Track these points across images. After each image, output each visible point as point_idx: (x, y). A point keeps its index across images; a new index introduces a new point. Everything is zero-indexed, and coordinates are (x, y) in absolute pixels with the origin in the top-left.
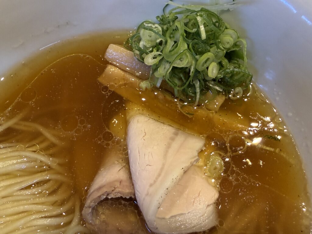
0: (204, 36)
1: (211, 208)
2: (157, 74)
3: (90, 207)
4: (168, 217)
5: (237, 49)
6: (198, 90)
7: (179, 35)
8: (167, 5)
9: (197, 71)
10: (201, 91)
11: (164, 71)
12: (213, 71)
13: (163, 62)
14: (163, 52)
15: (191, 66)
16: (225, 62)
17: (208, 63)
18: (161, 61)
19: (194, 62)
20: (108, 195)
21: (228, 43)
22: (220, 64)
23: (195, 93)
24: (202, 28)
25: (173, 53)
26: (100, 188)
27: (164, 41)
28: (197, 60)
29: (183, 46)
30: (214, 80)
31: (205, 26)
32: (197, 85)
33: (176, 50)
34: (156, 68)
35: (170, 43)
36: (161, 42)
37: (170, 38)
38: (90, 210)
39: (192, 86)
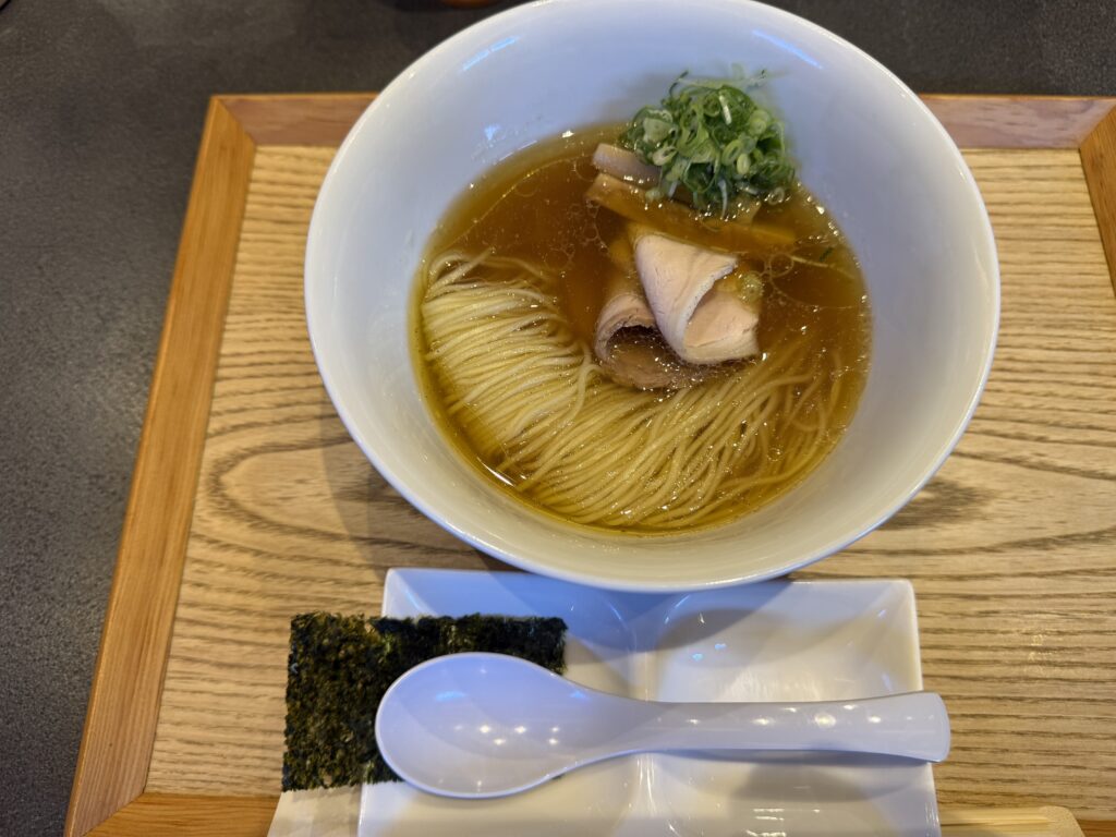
0: (729, 119)
1: (749, 335)
2: (669, 177)
3: (604, 340)
4: (696, 345)
5: (772, 136)
6: (725, 195)
7: (698, 120)
8: (675, 84)
9: (723, 166)
10: (729, 196)
11: (681, 169)
12: (743, 166)
13: (678, 159)
14: (678, 145)
15: (714, 161)
16: (758, 153)
17: (736, 154)
18: (674, 158)
19: (718, 155)
20: (625, 322)
21: (759, 127)
22: (752, 157)
23: (721, 198)
24: (726, 110)
25: (691, 145)
26: (614, 317)
27: (677, 131)
28: (722, 152)
29: (703, 135)
30: (744, 180)
31: (730, 107)
32: (723, 186)
33: (694, 141)
34: (668, 167)
35: (686, 133)
36: (673, 133)
37: (685, 126)
38: (605, 344)
39: (717, 190)
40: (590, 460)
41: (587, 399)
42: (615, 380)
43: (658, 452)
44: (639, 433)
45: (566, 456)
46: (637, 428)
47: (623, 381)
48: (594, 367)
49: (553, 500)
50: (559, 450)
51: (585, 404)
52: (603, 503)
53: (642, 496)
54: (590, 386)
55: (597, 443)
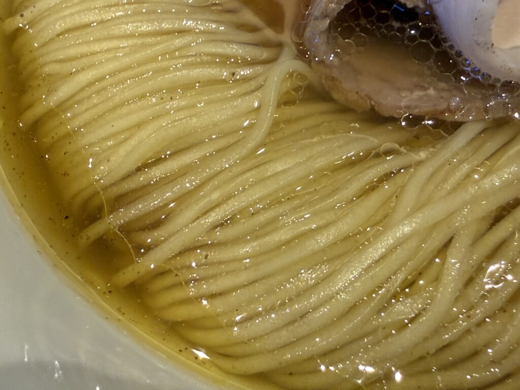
38: (326, 24)
40: (267, 239)
41: (276, 124)
42: (335, 96)
43: (414, 243)
44: (374, 200)
45: (221, 225)
46: (373, 188)
47: (353, 97)
48: (299, 66)
49: (181, 313)
50: (206, 212)
51: (270, 133)
52: (285, 336)
53: (374, 331)
54: (285, 102)
55: (286, 207)
